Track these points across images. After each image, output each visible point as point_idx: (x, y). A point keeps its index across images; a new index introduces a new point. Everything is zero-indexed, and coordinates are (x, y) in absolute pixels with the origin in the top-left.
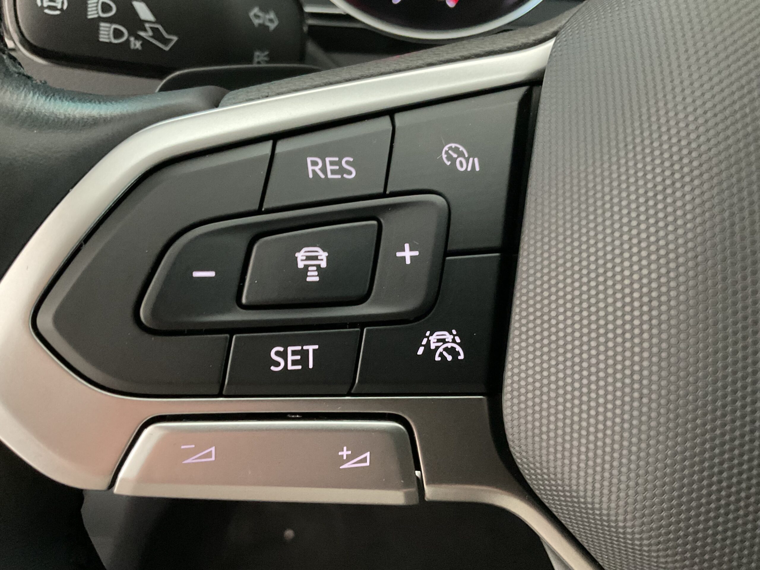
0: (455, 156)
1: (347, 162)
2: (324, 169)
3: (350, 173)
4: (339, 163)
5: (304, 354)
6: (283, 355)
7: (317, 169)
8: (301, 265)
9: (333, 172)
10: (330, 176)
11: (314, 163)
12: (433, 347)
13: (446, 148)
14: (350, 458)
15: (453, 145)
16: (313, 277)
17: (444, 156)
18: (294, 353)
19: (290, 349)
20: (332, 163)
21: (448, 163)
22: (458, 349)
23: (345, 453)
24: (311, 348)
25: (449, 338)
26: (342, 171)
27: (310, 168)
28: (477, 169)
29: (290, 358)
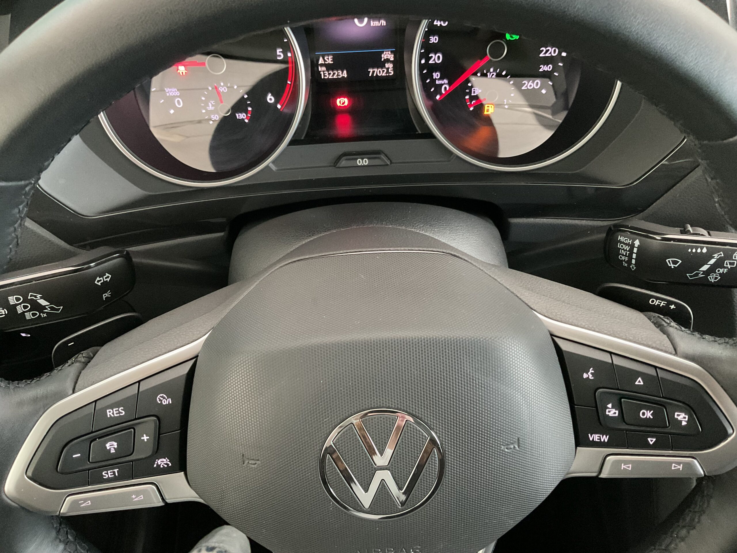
0: (162, 399)
1: (122, 410)
2: (113, 414)
3: (122, 413)
4: (118, 410)
5: (114, 472)
6: (107, 473)
7: (111, 414)
8: (108, 448)
9: (117, 414)
10: (115, 415)
11: (110, 412)
12: (159, 464)
13: (159, 397)
14: (136, 498)
15: (161, 395)
16: (113, 451)
17: (158, 400)
18: (110, 472)
19: (109, 472)
20: (116, 411)
21: (159, 402)
22: (169, 463)
23: (134, 496)
24: (116, 470)
25: (164, 460)
26: (120, 413)
27: (108, 413)
28: (171, 402)
29: (109, 474)
